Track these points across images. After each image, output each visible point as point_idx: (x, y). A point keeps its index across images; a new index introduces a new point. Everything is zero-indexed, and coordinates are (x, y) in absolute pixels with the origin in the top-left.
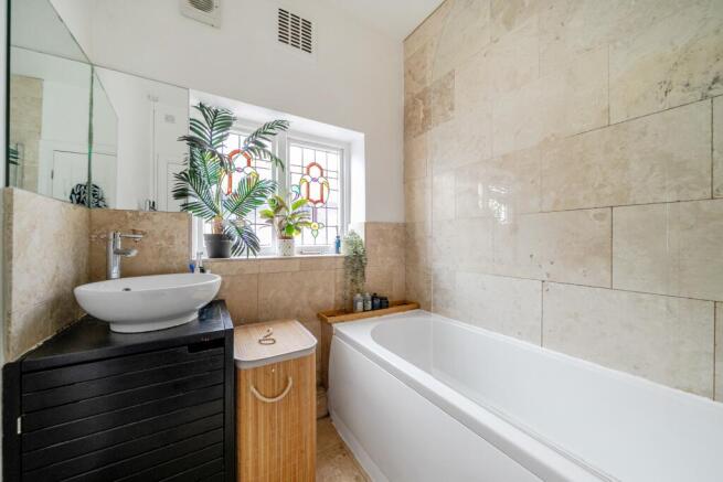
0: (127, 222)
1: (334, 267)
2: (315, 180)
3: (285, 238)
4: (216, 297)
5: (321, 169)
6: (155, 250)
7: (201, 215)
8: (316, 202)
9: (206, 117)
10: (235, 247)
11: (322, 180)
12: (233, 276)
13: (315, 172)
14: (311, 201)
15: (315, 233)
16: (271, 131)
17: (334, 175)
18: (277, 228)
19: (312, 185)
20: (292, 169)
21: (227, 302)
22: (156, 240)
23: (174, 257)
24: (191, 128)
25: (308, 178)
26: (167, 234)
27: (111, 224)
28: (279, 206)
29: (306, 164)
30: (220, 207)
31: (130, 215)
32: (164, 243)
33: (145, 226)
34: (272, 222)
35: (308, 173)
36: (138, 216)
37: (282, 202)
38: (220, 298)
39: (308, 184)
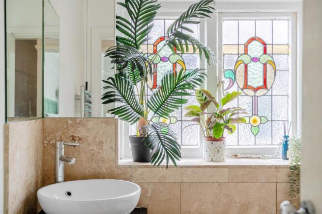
0: (68, 130)
1: (274, 180)
2: (255, 60)
3: (215, 140)
4: (139, 204)
5: (264, 44)
6: (88, 154)
7: (126, 119)
8: (256, 90)
9: (130, 13)
10: (155, 156)
11: (265, 58)
12: (155, 183)
13: (256, 49)
14: (251, 88)
15: (255, 130)
16: (193, 19)
17: (284, 49)
18: (205, 125)
19: (252, 66)
20: (225, 50)
21: (148, 210)
22: (89, 145)
23: (103, 161)
24: (117, 27)
25: (246, 59)
26: (97, 139)
27: (58, 130)
28: (207, 101)
29: (243, 41)
30: (144, 108)
31: (70, 122)
32: (95, 148)
33: (81, 132)
34: (198, 120)
35: (246, 52)
36: (76, 123)
37: (210, 96)
38: (143, 206)
39: (246, 66)
